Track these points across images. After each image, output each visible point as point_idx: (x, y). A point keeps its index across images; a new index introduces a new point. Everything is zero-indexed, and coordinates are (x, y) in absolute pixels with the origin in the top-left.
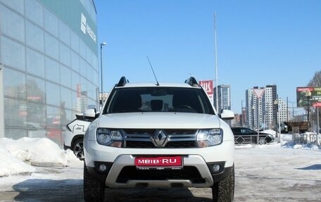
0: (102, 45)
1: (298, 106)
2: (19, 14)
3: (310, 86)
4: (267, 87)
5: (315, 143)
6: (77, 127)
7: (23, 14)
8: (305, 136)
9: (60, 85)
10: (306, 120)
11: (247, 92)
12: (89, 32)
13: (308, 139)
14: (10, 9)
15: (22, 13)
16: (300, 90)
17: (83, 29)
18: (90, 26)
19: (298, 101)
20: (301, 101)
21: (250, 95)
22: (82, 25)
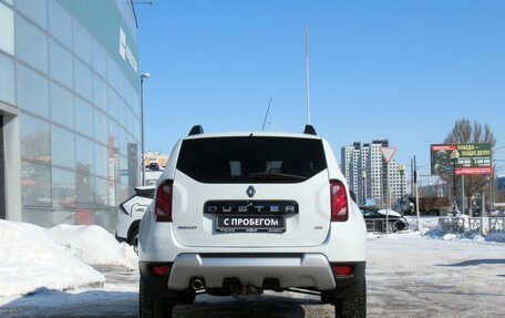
0: (143, 76)
1: (433, 173)
2: (40, 28)
3: (449, 142)
4: (375, 142)
5: (478, 231)
6: (137, 207)
7: (45, 29)
8: (461, 221)
9: (93, 140)
10: (441, 194)
11: (343, 150)
12: (129, 57)
13: (467, 225)
14: (29, 20)
15: (44, 26)
16: (436, 148)
17: (122, 52)
18: (131, 48)
19: (433, 165)
20: (437, 166)
21: (348, 155)
22: (121, 46)
